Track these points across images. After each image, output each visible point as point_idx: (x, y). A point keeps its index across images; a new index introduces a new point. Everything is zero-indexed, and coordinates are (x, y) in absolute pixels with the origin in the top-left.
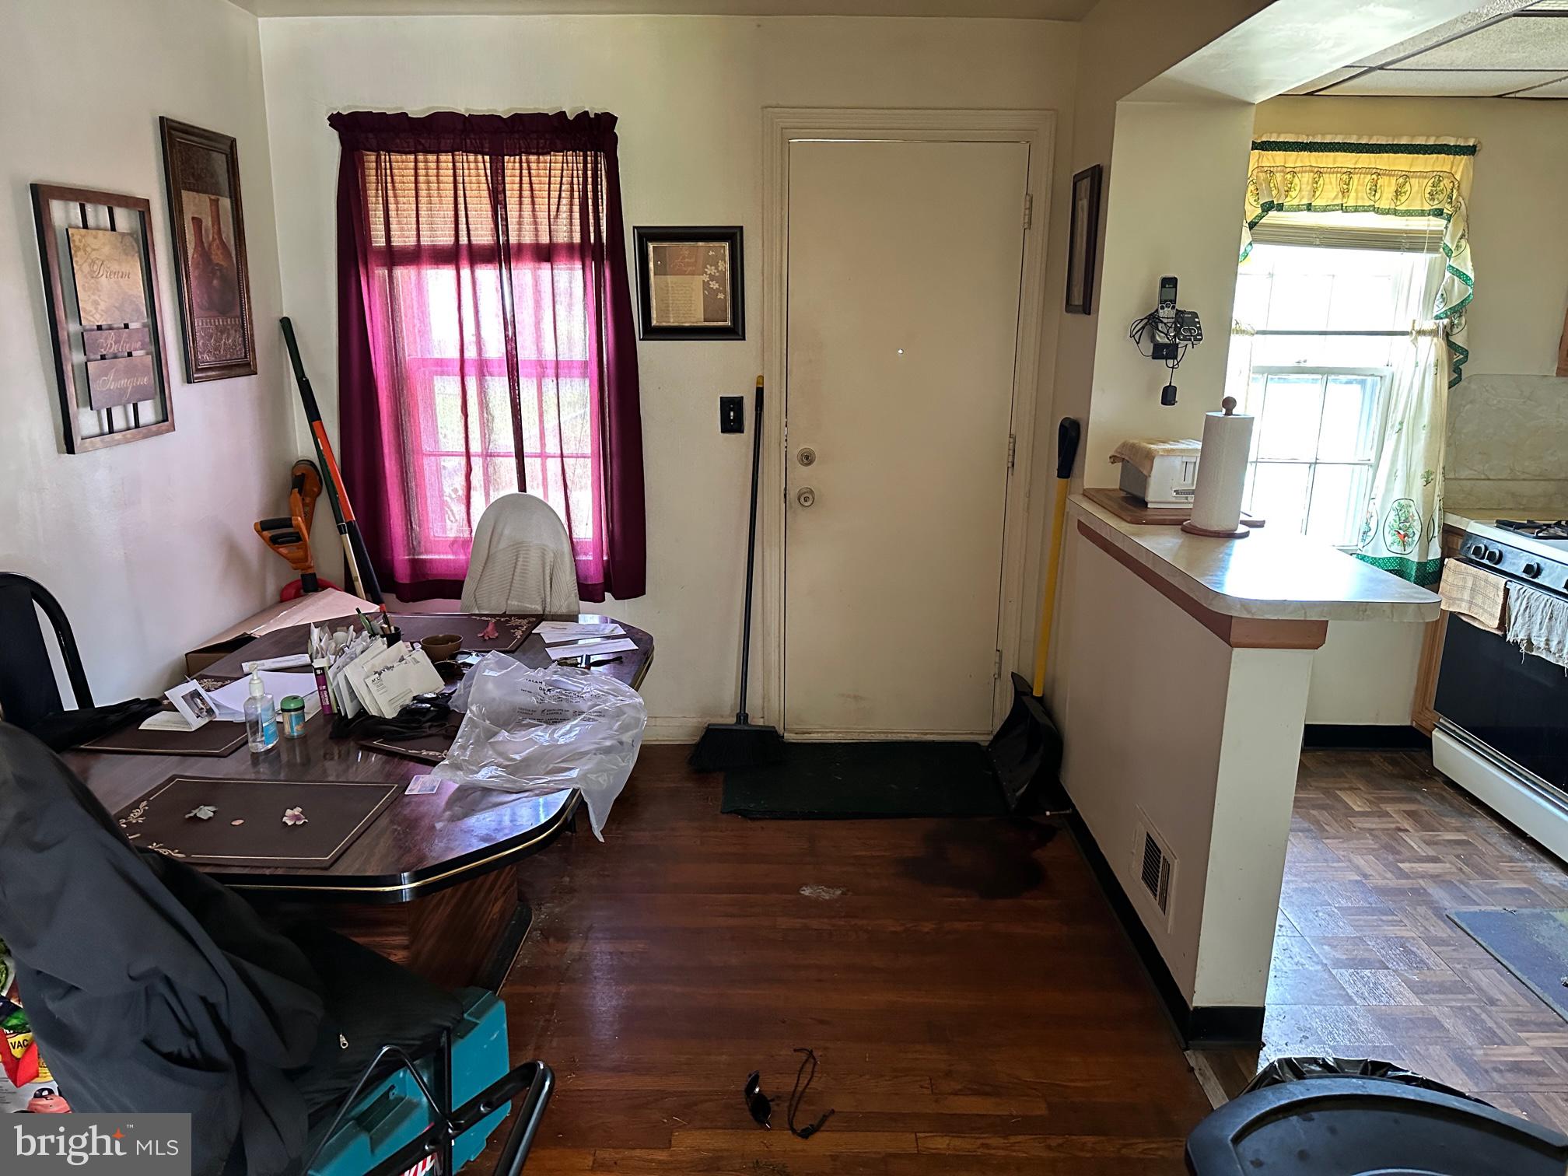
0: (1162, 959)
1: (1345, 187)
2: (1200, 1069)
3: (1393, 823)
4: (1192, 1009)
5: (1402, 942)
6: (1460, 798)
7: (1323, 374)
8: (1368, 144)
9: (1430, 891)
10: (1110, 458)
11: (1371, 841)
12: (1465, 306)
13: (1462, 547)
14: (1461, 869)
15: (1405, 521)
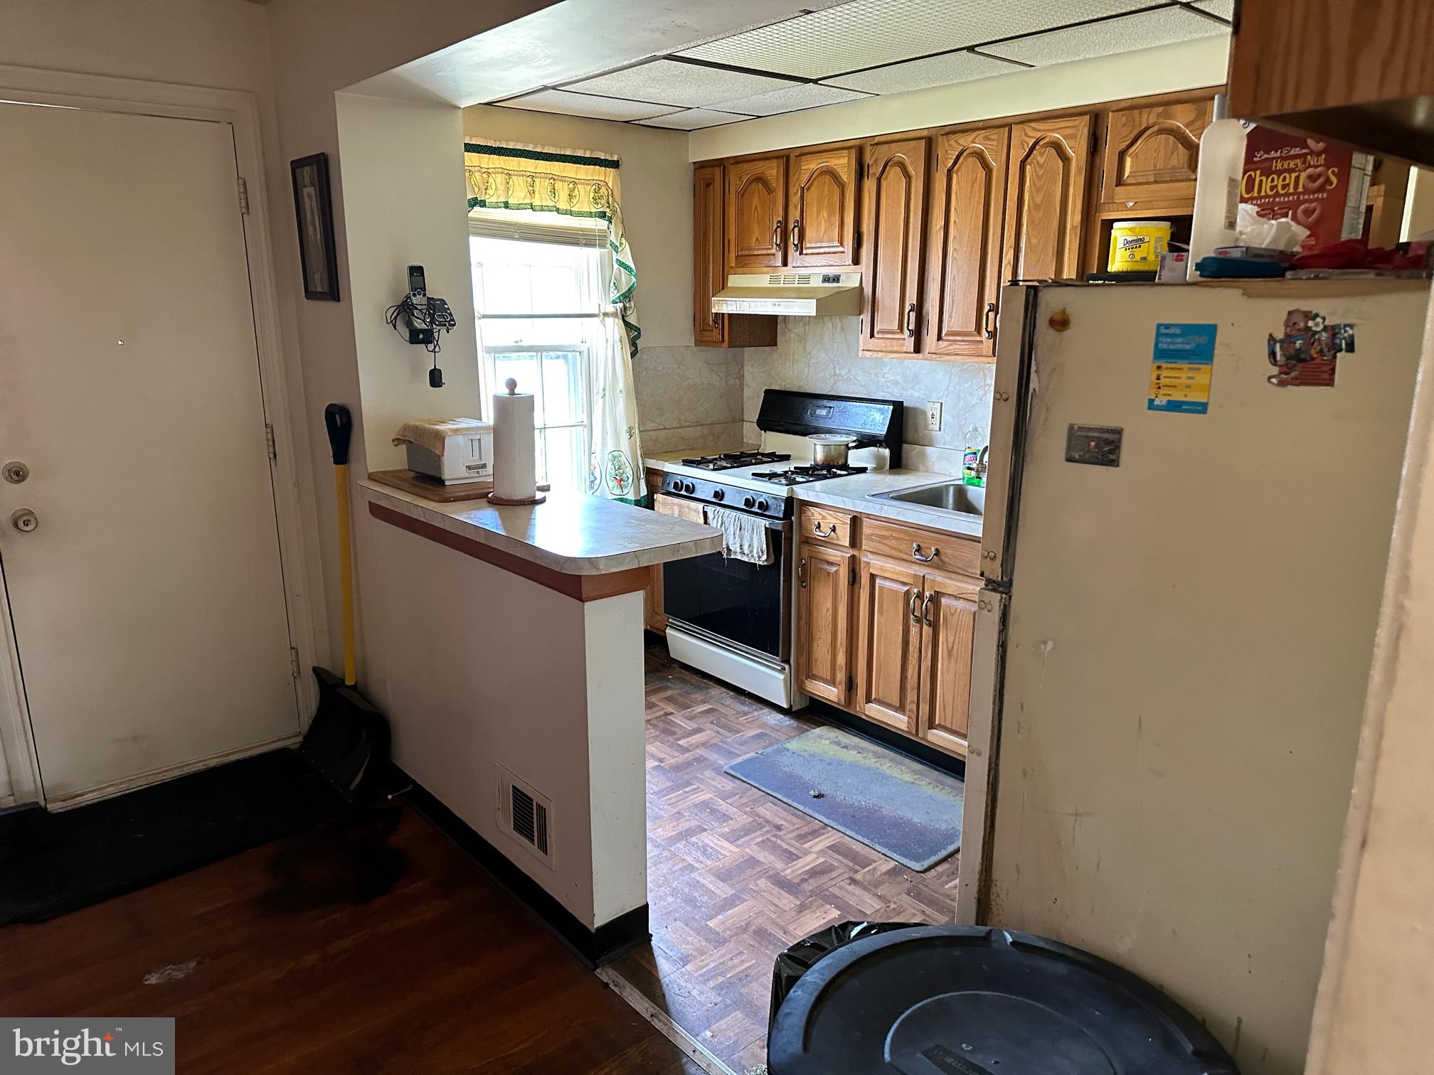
0: (551, 897)
1: (531, 188)
2: (613, 982)
3: (661, 710)
4: (593, 931)
5: (705, 805)
6: (694, 676)
7: (537, 352)
8: (542, 153)
9: (706, 756)
10: (393, 440)
11: (652, 731)
12: (631, 293)
13: (663, 484)
14: (718, 732)
15: (619, 469)
